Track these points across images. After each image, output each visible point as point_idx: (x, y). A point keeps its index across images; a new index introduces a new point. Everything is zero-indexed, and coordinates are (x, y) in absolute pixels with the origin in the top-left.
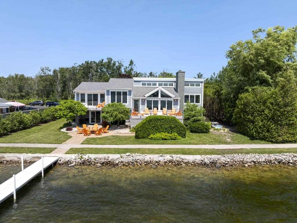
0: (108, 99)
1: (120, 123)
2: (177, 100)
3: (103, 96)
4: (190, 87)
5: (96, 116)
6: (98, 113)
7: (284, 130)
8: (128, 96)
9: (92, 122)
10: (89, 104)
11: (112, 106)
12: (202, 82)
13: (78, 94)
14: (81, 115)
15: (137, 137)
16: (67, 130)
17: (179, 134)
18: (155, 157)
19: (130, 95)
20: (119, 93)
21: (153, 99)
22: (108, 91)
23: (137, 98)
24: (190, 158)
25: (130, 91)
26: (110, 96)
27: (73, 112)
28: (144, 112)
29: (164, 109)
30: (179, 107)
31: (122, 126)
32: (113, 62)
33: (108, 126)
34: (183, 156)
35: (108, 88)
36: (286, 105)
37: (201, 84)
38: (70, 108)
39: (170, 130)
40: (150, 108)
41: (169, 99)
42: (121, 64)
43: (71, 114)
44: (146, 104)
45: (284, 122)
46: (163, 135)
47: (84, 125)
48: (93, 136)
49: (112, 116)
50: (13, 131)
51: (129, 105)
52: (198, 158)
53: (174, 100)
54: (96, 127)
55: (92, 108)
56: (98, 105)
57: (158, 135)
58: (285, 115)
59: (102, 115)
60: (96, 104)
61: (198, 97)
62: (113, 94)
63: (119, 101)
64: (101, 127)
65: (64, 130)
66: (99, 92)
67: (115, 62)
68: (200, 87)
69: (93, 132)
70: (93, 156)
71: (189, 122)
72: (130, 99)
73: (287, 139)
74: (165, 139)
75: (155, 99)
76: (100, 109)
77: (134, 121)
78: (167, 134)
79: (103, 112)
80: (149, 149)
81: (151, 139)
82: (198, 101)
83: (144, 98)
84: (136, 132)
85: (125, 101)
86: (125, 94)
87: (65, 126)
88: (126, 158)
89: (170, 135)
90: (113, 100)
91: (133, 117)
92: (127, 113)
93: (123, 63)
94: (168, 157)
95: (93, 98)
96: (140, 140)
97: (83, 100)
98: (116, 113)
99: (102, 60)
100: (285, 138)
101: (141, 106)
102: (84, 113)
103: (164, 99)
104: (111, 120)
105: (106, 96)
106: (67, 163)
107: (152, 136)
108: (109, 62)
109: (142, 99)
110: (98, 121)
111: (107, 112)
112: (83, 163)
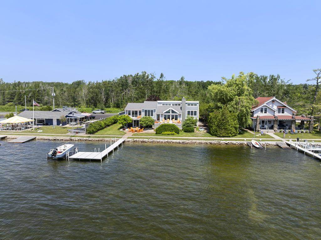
0: (143, 114)
1: (149, 127)
2: (180, 115)
3: (140, 112)
4: (190, 106)
5: (137, 123)
6: (138, 121)
7: (223, 131)
8: (154, 113)
9: (134, 126)
10: (133, 116)
11: (145, 118)
12: (198, 104)
13: (127, 111)
14: (130, 123)
15: (156, 133)
16: (123, 130)
17: (176, 132)
18: (161, 140)
19: (155, 112)
20: (149, 111)
21: (167, 114)
22: (143, 110)
23: (158, 113)
24: (175, 141)
25: (155, 110)
26: (144, 113)
27: (126, 121)
28: (162, 121)
29: (173, 119)
30: (181, 118)
31: (150, 128)
32: (146, 75)
33: (143, 128)
34: (172, 140)
35: (143, 109)
36: (223, 120)
37: (197, 104)
38: (124, 119)
39: (172, 130)
40: (166, 119)
41: (176, 114)
42: (153, 76)
43: (125, 122)
44: (163, 117)
45: (222, 128)
46: (168, 133)
47: (131, 128)
48: (136, 133)
49: (145, 123)
50: (98, 130)
51: (154, 117)
52: (178, 141)
53: (179, 115)
54: (137, 129)
55: (135, 118)
56: (138, 117)
57: (166, 133)
58: (222, 124)
59: (140, 123)
60: (136, 116)
61: (195, 112)
62: (146, 111)
63: (149, 115)
64: (139, 128)
65: (121, 130)
66: (138, 110)
67: (148, 75)
68: (197, 106)
69: (136, 131)
70: (138, 139)
71: (185, 127)
72: (155, 114)
73: (225, 135)
74: (169, 134)
75: (168, 114)
76: (139, 119)
77: (156, 126)
78: (170, 132)
79: (140, 121)
80: (160, 138)
81: (163, 134)
82: (195, 114)
83: (162, 113)
84: (156, 131)
85: (152, 115)
86: (152, 111)
87: (121, 128)
88: (150, 140)
89: (171, 133)
90: (146, 115)
91: (155, 124)
92: (153, 122)
93: (155, 75)
94: (167, 140)
95: (135, 113)
96: (158, 135)
97: (129, 114)
98: (147, 122)
99: (138, 74)
100: (224, 135)
101: (160, 118)
102: (131, 122)
103: (173, 114)
104: (144, 125)
105: (142, 113)
106: (128, 141)
107: (163, 133)
108: (144, 76)
109: (161, 114)
110: (138, 126)
111: (143, 121)
112: (134, 142)
